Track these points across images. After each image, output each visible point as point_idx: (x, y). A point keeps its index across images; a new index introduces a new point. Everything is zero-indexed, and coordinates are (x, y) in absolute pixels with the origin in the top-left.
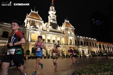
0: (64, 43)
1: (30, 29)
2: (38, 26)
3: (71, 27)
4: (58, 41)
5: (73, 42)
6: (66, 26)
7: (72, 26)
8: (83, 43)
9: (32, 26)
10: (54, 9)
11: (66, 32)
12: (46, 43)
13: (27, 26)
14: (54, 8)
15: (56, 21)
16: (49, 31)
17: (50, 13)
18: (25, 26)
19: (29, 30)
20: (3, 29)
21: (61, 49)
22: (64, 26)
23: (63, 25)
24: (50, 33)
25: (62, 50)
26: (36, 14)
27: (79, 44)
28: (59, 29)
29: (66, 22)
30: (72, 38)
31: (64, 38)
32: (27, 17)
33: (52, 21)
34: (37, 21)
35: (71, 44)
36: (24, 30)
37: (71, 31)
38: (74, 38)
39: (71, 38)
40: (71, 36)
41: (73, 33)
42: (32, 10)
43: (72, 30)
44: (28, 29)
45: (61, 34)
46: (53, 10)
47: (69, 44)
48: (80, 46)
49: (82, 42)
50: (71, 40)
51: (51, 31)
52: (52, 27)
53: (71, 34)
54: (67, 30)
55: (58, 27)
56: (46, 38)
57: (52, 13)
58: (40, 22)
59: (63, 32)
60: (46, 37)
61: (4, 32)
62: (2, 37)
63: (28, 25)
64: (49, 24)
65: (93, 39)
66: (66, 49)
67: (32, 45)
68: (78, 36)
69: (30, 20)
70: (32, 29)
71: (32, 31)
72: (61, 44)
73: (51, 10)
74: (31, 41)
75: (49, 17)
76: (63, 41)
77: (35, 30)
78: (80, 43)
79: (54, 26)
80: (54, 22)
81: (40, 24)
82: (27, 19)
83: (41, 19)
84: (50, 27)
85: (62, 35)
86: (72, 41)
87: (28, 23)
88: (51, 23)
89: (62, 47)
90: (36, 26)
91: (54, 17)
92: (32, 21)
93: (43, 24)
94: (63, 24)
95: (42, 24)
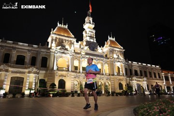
0: (107, 72)
1: (56, 52)
2: (67, 47)
3: (119, 48)
5: (123, 71)
6: (110, 46)
7: (120, 46)
8: (139, 72)
9: (60, 47)
10: (92, 21)
11: (111, 55)
12: (79, 72)
13: (51, 46)
14: (91, 19)
15: (95, 39)
16: (84, 54)
17: (86, 26)
18: (49, 47)
19: (54, 52)
20: (17, 52)
21: (103, 83)
22: (108, 45)
23: (105, 45)
24: (86, 58)
25: (105, 83)
26: (64, 29)
27: (131, 74)
28: (100, 50)
29: (111, 41)
30: (120, 64)
31: (108, 64)
32: (51, 33)
33: (88, 39)
34: (67, 39)
35: (119, 74)
36: (47, 52)
37: (119, 54)
38: (123, 64)
39: (118, 64)
40: (119, 61)
41: (122, 58)
42: (60, 24)
43: (121, 52)
44: (54, 51)
45: (102, 59)
46: (90, 23)
47: (116, 74)
48: (134, 78)
49: (136, 71)
50: (119, 68)
51: (87, 54)
52: (90, 48)
53: (118, 58)
54: (112, 51)
55: (99, 48)
56: (79, 65)
57: (89, 27)
58: (71, 41)
59: (106, 55)
60: (79, 63)
61: (18, 56)
62: (16, 64)
63: (53, 46)
64: (85, 43)
65: (154, 66)
66: (111, 83)
67: (60, 76)
68: (130, 62)
69: (56, 38)
70: (59, 52)
71: (59, 54)
72: (103, 74)
73: (87, 23)
74: (58, 70)
75: (84, 33)
76: (106, 69)
77: (63, 53)
78: (134, 72)
79: (92, 46)
80: (92, 40)
81: (71, 43)
82: (52, 37)
83: (73, 36)
84: (86, 48)
85: (105, 60)
86: (121, 70)
87: (54, 42)
88: (87, 42)
89: (105, 79)
90: (64, 46)
91: (92, 32)
92: (59, 39)
93: (75, 43)
94: (106, 43)
95: (73, 43)
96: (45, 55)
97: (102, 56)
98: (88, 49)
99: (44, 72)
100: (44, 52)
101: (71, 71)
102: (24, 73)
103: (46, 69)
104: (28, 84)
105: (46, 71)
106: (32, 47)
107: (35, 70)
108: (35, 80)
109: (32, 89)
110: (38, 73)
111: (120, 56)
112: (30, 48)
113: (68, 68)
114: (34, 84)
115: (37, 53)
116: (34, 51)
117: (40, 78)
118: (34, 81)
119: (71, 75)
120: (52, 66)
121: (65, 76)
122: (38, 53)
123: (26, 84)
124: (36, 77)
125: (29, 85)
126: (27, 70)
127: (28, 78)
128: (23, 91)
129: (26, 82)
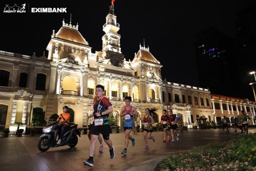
0: (137, 97)
1: (60, 67)
2: (77, 59)
3: (154, 63)
4: (124, 93)
5: (159, 97)
6: (142, 60)
7: (155, 60)
8: (181, 98)
9: (65, 60)
10: (115, 21)
11: (143, 73)
13: (52, 58)
14: (115, 18)
15: (120, 49)
16: (103, 70)
17: (107, 29)
18: (49, 58)
19: (57, 67)
22: (139, 58)
23: (135, 58)
24: (107, 76)
26: (73, 32)
27: (170, 100)
28: (127, 65)
29: (143, 52)
30: (155, 87)
31: (138, 86)
32: (52, 37)
33: (109, 47)
34: (77, 46)
35: (153, 100)
36: (45, 67)
37: (154, 71)
38: (159, 87)
39: (152, 86)
40: (153, 82)
41: (158, 77)
42: (66, 23)
43: (156, 68)
44: (56, 65)
45: (130, 78)
46: (113, 24)
47: (148, 100)
48: (174, 106)
49: (177, 97)
50: (153, 92)
51: (107, 70)
52: (111, 61)
53: (152, 78)
54: (144, 68)
55: (125, 62)
57: (111, 30)
58: (83, 50)
59: (136, 73)
60: (96, 84)
63: (55, 57)
64: (104, 54)
65: (202, 89)
66: (142, 112)
67: (65, 103)
68: (169, 83)
69: (60, 44)
70: (65, 67)
71: (64, 70)
73: (108, 23)
74: (62, 93)
75: (103, 39)
76: (135, 93)
77: (71, 68)
78: (174, 98)
79: (115, 59)
80: (115, 50)
81: (84, 54)
82: (54, 43)
83: (87, 43)
84: (107, 62)
85: (133, 80)
86: (156, 94)
87: (56, 51)
88: (108, 52)
90: (73, 58)
91: (116, 38)
92: (65, 46)
93: (90, 53)
94: (136, 55)
95: (87, 54)
96: (43, 71)
97: (129, 74)
98: (110, 63)
99: (41, 97)
100: (40, 66)
101: (84, 96)
102: (8, 98)
103: (43, 92)
104: (14, 115)
105: (45, 95)
106: (21, 57)
107: (25, 94)
108: (27, 109)
109: (22, 124)
110: (31, 99)
111: (155, 75)
112: (18, 60)
113: (79, 92)
114: (24, 115)
115: (29, 68)
116: (24, 64)
117: (34, 106)
118: (24, 111)
119: (82, 102)
120: (54, 88)
121: (74, 104)
122: (31, 67)
123: (11, 116)
124: (27, 105)
125: (16, 117)
126: (12, 95)
127: (15, 107)
128: (6, 127)
129: (12, 112)
